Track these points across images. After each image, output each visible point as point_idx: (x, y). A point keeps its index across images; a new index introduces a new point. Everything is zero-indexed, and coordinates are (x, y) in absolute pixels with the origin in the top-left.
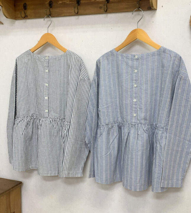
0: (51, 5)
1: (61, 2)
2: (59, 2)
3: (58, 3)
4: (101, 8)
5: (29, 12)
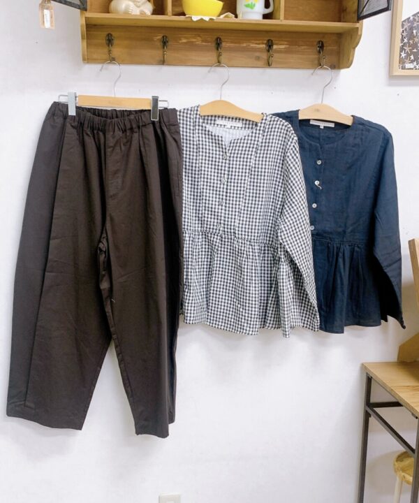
0: (164, 43)
1: (184, 41)
2: (180, 40)
3: (180, 42)
4: (258, 58)
5: (116, 51)
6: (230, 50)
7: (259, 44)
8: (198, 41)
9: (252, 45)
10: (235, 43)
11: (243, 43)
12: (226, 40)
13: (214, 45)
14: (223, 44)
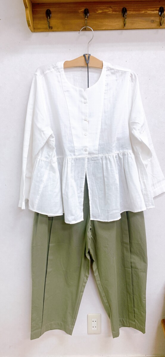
2: (98, 11)
5: (54, 22)
6: (133, 16)
7: (153, 11)
8: (110, 11)
9: (149, 12)
10: (136, 11)
11: (142, 11)
12: (130, 9)
13: (121, 13)
14: (128, 12)
